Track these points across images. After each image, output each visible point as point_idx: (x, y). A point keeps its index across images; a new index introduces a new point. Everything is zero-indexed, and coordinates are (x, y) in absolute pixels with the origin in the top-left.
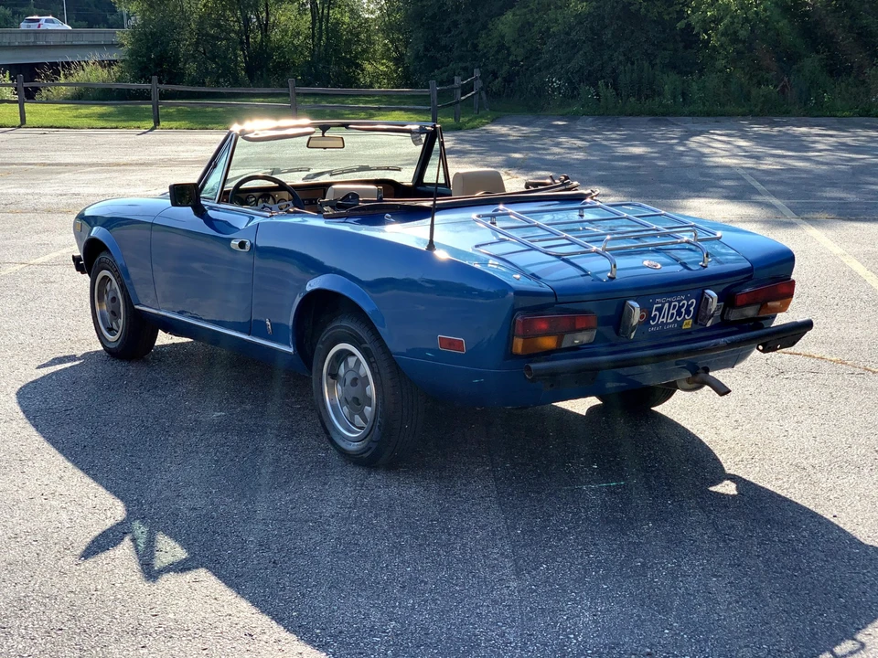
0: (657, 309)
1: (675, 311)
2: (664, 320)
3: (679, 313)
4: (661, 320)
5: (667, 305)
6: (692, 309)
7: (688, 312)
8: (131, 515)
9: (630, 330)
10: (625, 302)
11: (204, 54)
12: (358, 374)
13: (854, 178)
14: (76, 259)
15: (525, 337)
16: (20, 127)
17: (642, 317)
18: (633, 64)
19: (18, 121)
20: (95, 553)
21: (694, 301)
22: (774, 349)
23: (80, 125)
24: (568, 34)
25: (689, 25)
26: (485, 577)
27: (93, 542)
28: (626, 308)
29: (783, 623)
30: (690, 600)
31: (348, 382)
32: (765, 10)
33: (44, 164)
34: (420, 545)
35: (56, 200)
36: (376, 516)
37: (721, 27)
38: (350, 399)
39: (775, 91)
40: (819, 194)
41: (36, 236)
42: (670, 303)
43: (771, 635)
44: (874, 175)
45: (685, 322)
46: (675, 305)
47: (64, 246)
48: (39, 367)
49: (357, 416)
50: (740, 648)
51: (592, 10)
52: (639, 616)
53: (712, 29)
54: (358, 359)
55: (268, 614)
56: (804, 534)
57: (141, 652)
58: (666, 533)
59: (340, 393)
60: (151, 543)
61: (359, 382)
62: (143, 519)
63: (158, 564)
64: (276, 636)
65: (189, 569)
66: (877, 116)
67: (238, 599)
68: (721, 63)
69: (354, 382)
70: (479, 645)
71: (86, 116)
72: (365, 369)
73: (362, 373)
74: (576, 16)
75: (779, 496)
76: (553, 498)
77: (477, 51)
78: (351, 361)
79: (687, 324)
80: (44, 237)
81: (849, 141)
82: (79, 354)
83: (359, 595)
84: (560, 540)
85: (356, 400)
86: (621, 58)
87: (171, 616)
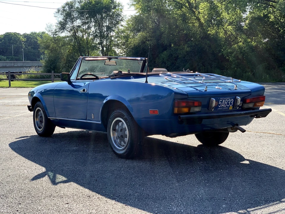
0: (221, 102)
1: (226, 103)
2: (223, 106)
3: (228, 104)
4: (222, 106)
5: (224, 100)
6: (232, 102)
7: (231, 104)
8: (47, 171)
9: (212, 108)
10: (210, 98)
11: (68, 66)
12: (123, 128)
13: (278, 95)
14: (29, 107)
15: (178, 107)
16: (9, 87)
17: (216, 104)
18: (205, 67)
19: (8, 86)
20: (36, 179)
21: (233, 100)
22: (260, 117)
23: (28, 87)
24: (184, 57)
25: (222, 54)
26: (167, 183)
27: (35, 177)
28: (211, 100)
29: (269, 192)
30: (237, 187)
31: (119, 131)
32: (247, 49)
33: (17, 96)
34: (145, 176)
35: (21, 103)
36: (129, 170)
37: (233, 55)
38: (120, 136)
39: (251, 74)
40: (268, 99)
41: (14, 111)
42: (225, 100)
43: (265, 195)
44: (284, 94)
45: (230, 107)
46: (227, 101)
47: (24, 113)
48: (16, 139)
49: (122, 142)
50: (255, 198)
51: (191, 50)
52: (220, 191)
53: (230, 55)
54: (123, 122)
55: (95, 192)
56: (273, 172)
57: (52, 201)
58: (227, 172)
59: (116, 135)
60: (54, 177)
61: (123, 130)
62: (52, 171)
63: (57, 181)
64: (98, 197)
65: (68, 182)
66: (284, 82)
67: (85, 189)
68: (233, 66)
69: (121, 130)
70: (166, 198)
71: (30, 85)
72: (125, 125)
73: (124, 127)
74: (186, 52)
75: (264, 164)
76: (188, 165)
77: (155, 64)
78: (120, 124)
79: (231, 108)
80: (17, 111)
81: (276, 87)
82: (29, 136)
83: (125, 187)
84: (191, 174)
85: (122, 136)
86: (201, 65)
87: (62, 193)
